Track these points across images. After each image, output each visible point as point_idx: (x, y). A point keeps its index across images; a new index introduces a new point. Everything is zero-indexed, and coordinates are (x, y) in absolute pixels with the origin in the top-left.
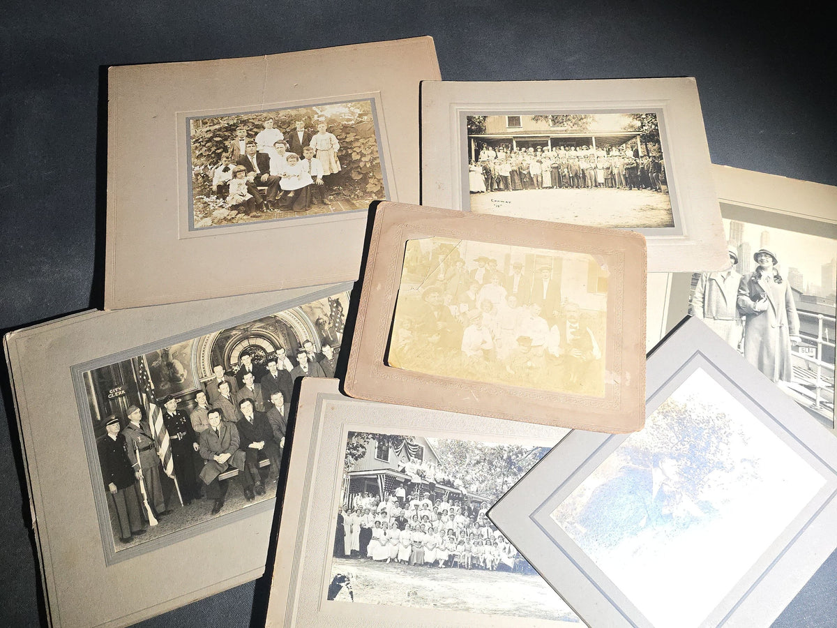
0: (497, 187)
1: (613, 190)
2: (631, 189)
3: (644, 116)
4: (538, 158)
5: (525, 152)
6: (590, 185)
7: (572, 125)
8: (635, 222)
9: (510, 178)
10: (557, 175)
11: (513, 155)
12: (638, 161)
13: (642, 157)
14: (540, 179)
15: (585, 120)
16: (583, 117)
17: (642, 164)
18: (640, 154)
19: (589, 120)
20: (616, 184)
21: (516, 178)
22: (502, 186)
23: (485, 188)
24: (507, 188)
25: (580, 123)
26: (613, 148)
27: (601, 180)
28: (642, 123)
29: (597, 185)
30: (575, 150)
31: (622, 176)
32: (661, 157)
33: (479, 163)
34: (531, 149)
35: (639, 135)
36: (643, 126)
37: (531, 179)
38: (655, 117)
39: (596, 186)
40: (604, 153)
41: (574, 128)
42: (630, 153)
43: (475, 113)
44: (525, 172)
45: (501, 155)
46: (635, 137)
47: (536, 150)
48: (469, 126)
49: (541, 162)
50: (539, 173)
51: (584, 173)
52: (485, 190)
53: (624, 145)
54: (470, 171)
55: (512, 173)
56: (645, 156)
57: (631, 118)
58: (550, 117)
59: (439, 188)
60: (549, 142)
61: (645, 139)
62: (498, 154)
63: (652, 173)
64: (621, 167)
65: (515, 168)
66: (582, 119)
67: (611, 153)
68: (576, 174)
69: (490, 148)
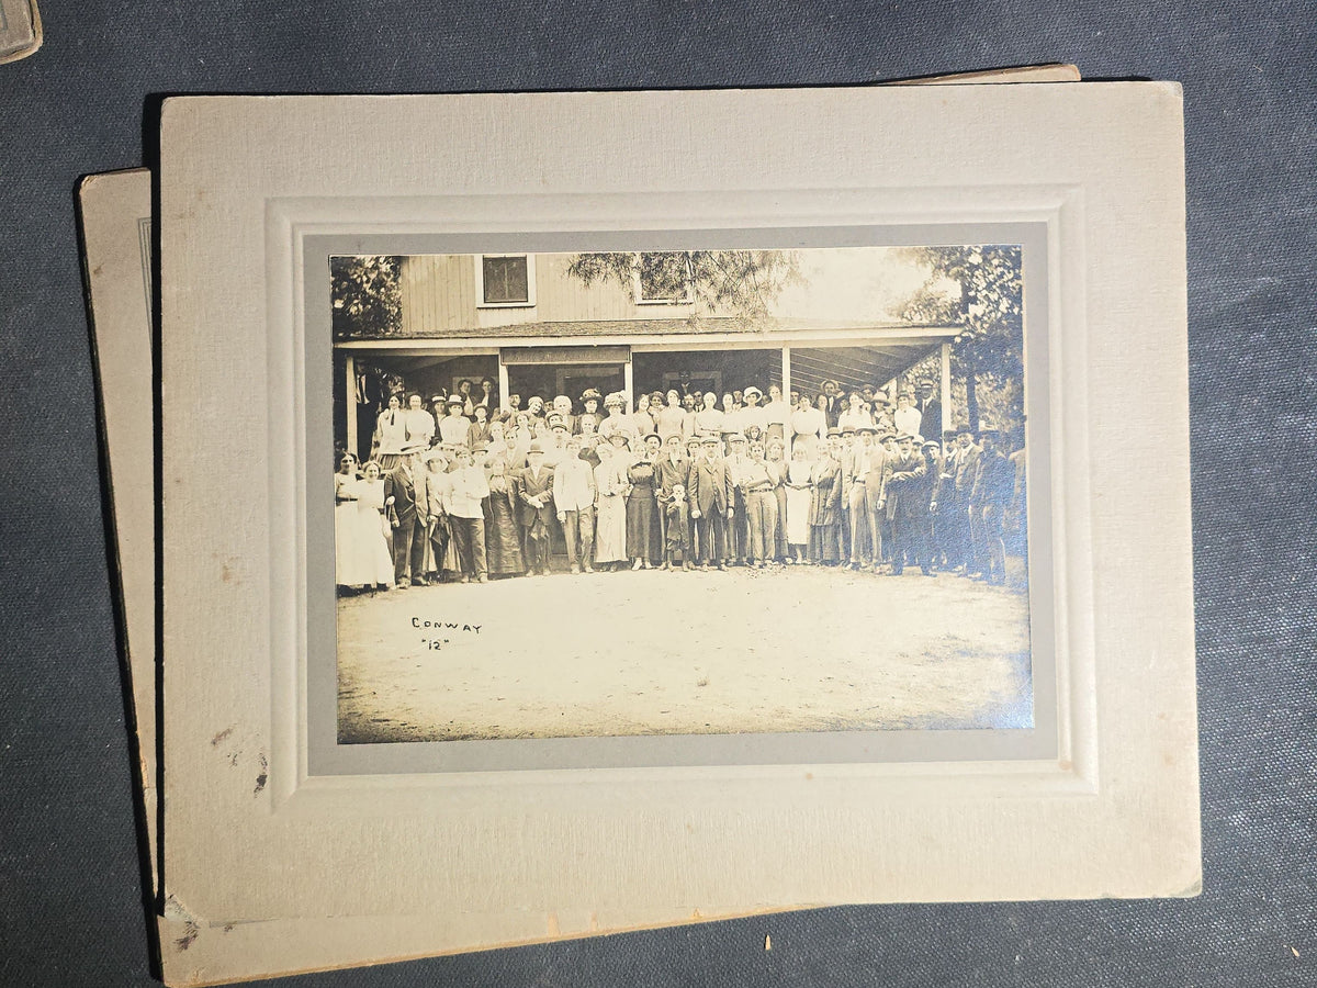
0: (433, 568)
1: (838, 576)
2: (898, 572)
3: (976, 259)
4: (586, 441)
5: (542, 413)
6: (759, 553)
7: (712, 293)
8: (900, 704)
9: (481, 526)
10: (647, 512)
11: (496, 426)
12: (935, 453)
13: (951, 436)
14: (586, 531)
15: (760, 276)
16: (756, 261)
17: (949, 465)
18: (947, 425)
19: (777, 274)
20: (848, 552)
21: (505, 524)
22: (452, 562)
23: (392, 569)
24: (469, 569)
25: (743, 287)
26: (854, 397)
27: (798, 533)
28: (966, 289)
29: (784, 554)
30: (719, 406)
31: (872, 517)
32: (1017, 439)
33: (372, 465)
34: (563, 403)
35: (950, 339)
36: (968, 300)
37: (557, 528)
38: (1017, 263)
39: (780, 559)
40: (818, 418)
41: (720, 312)
42: (909, 419)
43: (360, 242)
44: (536, 501)
45: (455, 427)
46: (930, 348)
47: (578, 409)
48: (339, 304)
49: (595, 459)
50: (585, 504)
51: (740, 508)
52: (389, 579)
53: (892, 385)
54: (339, 500)
55: (490, 503)
56: (962, 430)
57: (930, 267)
58: (637, 260)
59: (226, 577)
60: (629, 370)
61: (969, 359)
62: (444, 422)
63: (979, 504)
64: (873, 481)
65: (504, 485)
66: (751, 269)
67: (844, 420)
68: (714, 508)
69: (416, 399)
